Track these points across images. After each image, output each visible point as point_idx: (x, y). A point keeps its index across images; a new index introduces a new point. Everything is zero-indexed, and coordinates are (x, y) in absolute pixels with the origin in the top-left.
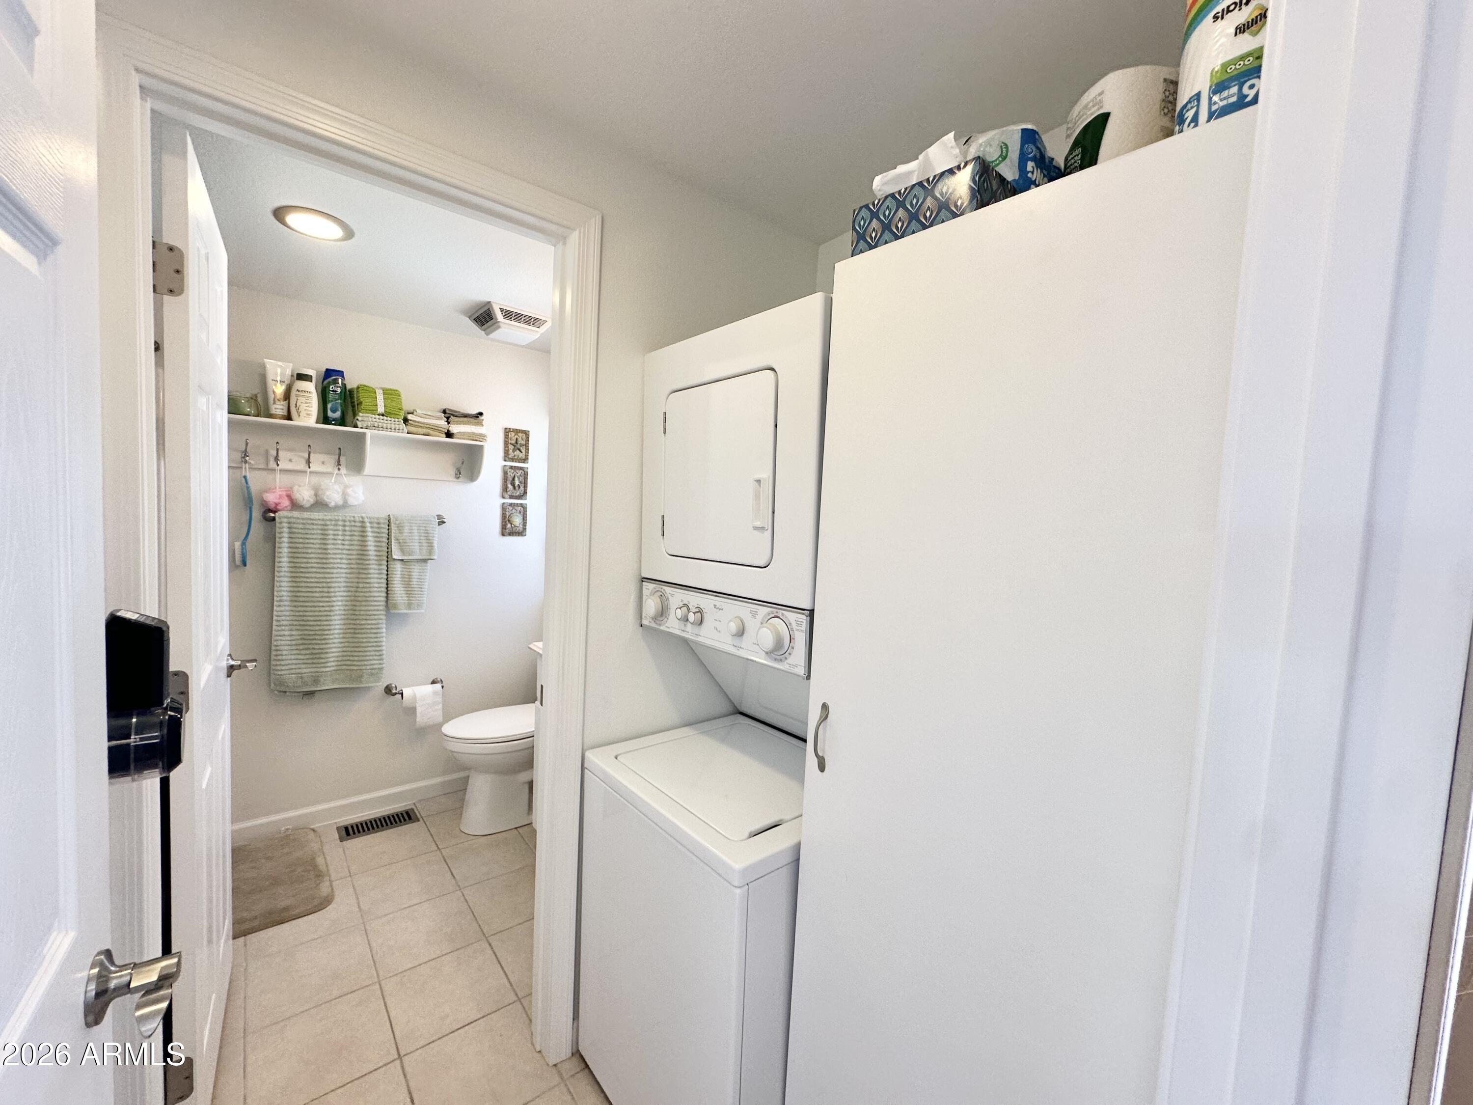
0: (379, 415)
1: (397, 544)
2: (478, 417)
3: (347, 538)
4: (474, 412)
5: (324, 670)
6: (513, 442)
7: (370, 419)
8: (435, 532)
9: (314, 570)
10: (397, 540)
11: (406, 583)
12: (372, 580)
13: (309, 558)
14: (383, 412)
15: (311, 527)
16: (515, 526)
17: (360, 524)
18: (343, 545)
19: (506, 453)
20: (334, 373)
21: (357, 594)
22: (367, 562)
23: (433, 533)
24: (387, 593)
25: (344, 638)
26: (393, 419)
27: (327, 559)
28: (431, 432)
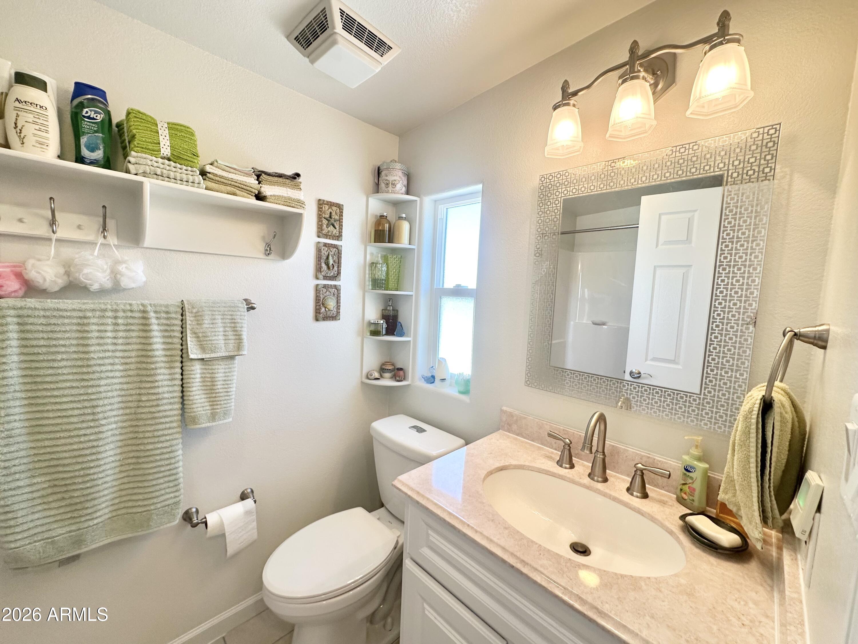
0: (163, 158)
1: (194, 339)
2: (295, 178)
3: (121, 334)
4: (290, 173)
5: (91, 523)
6: (327, 216)
7: (150, 163)
8: (243, 321)
9: (68, 384)
10: (195, 333)
11: (208, 388)
12: (160, 390)
13: (58, 368)
14: (169, 154)
15: (60, 321)
16: (329, 310)
17: (140, 315)
18: (115, 344)
19: (320, 228)
20: (88, 89)
21: (140, 410)
22: (153, 366)
23: (242, 323)
24: (183, 403)
25: (121, 472)
26: (185, 168)
27: (88, 366)
28: (238, 192)
